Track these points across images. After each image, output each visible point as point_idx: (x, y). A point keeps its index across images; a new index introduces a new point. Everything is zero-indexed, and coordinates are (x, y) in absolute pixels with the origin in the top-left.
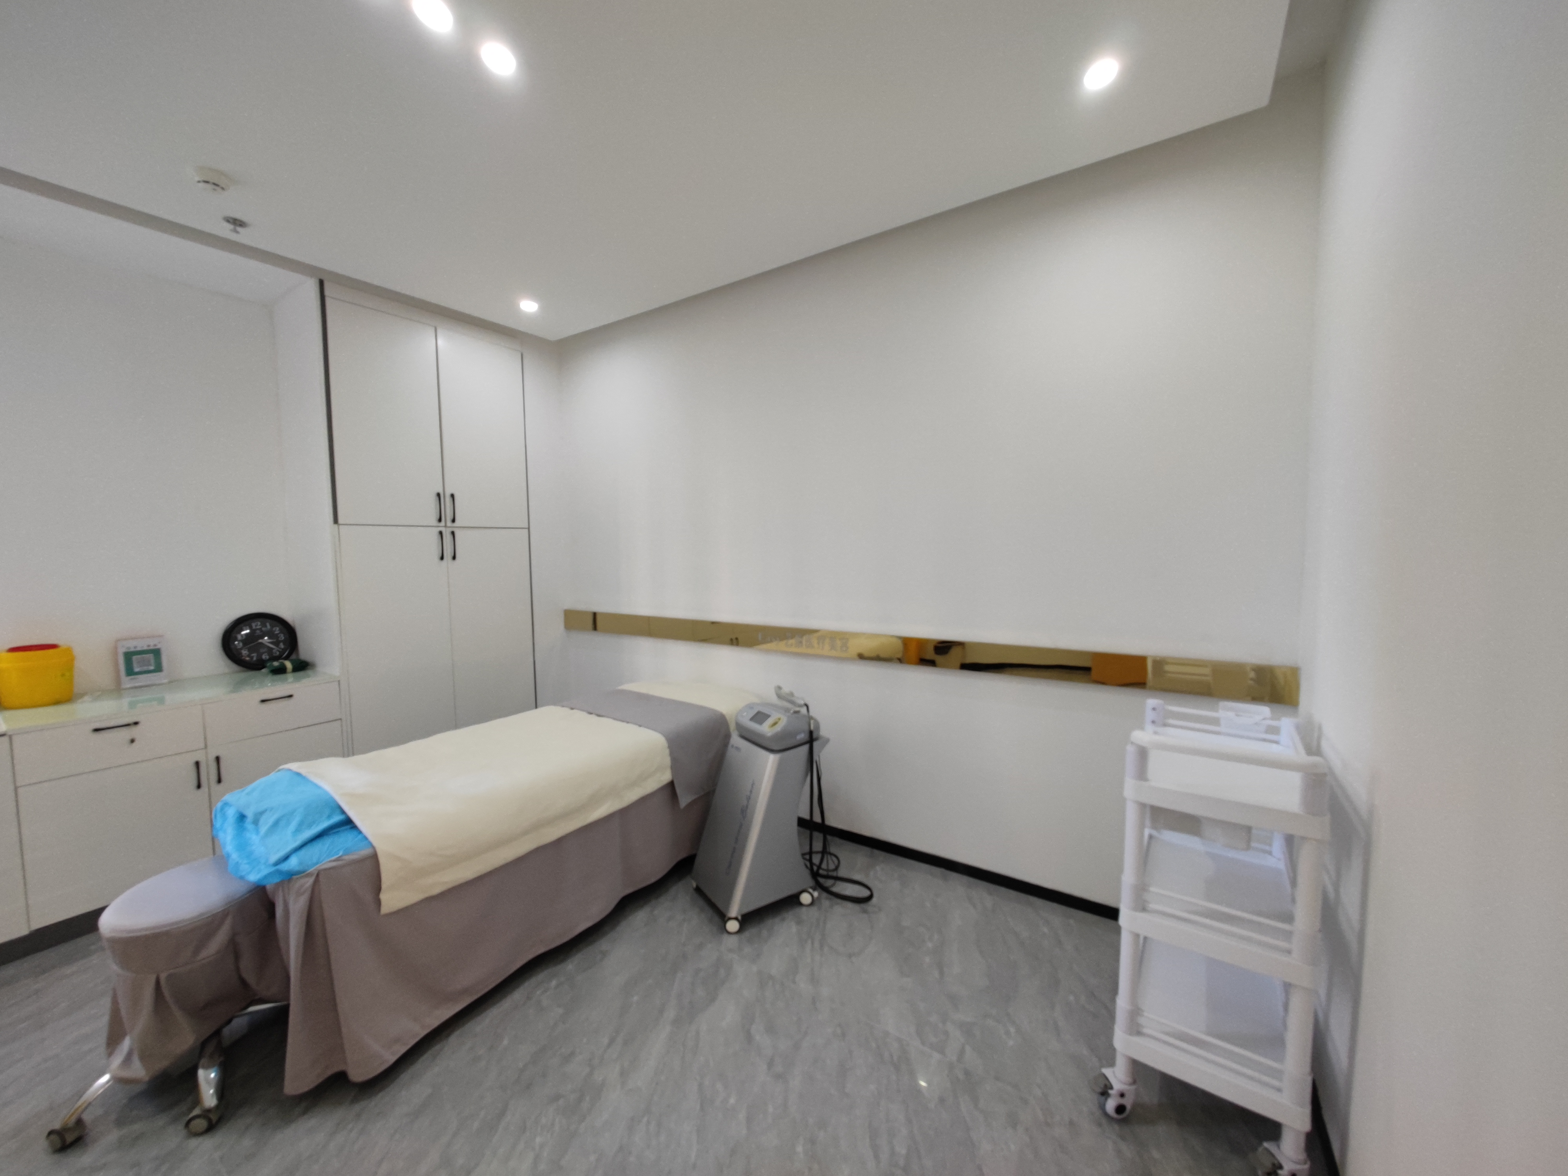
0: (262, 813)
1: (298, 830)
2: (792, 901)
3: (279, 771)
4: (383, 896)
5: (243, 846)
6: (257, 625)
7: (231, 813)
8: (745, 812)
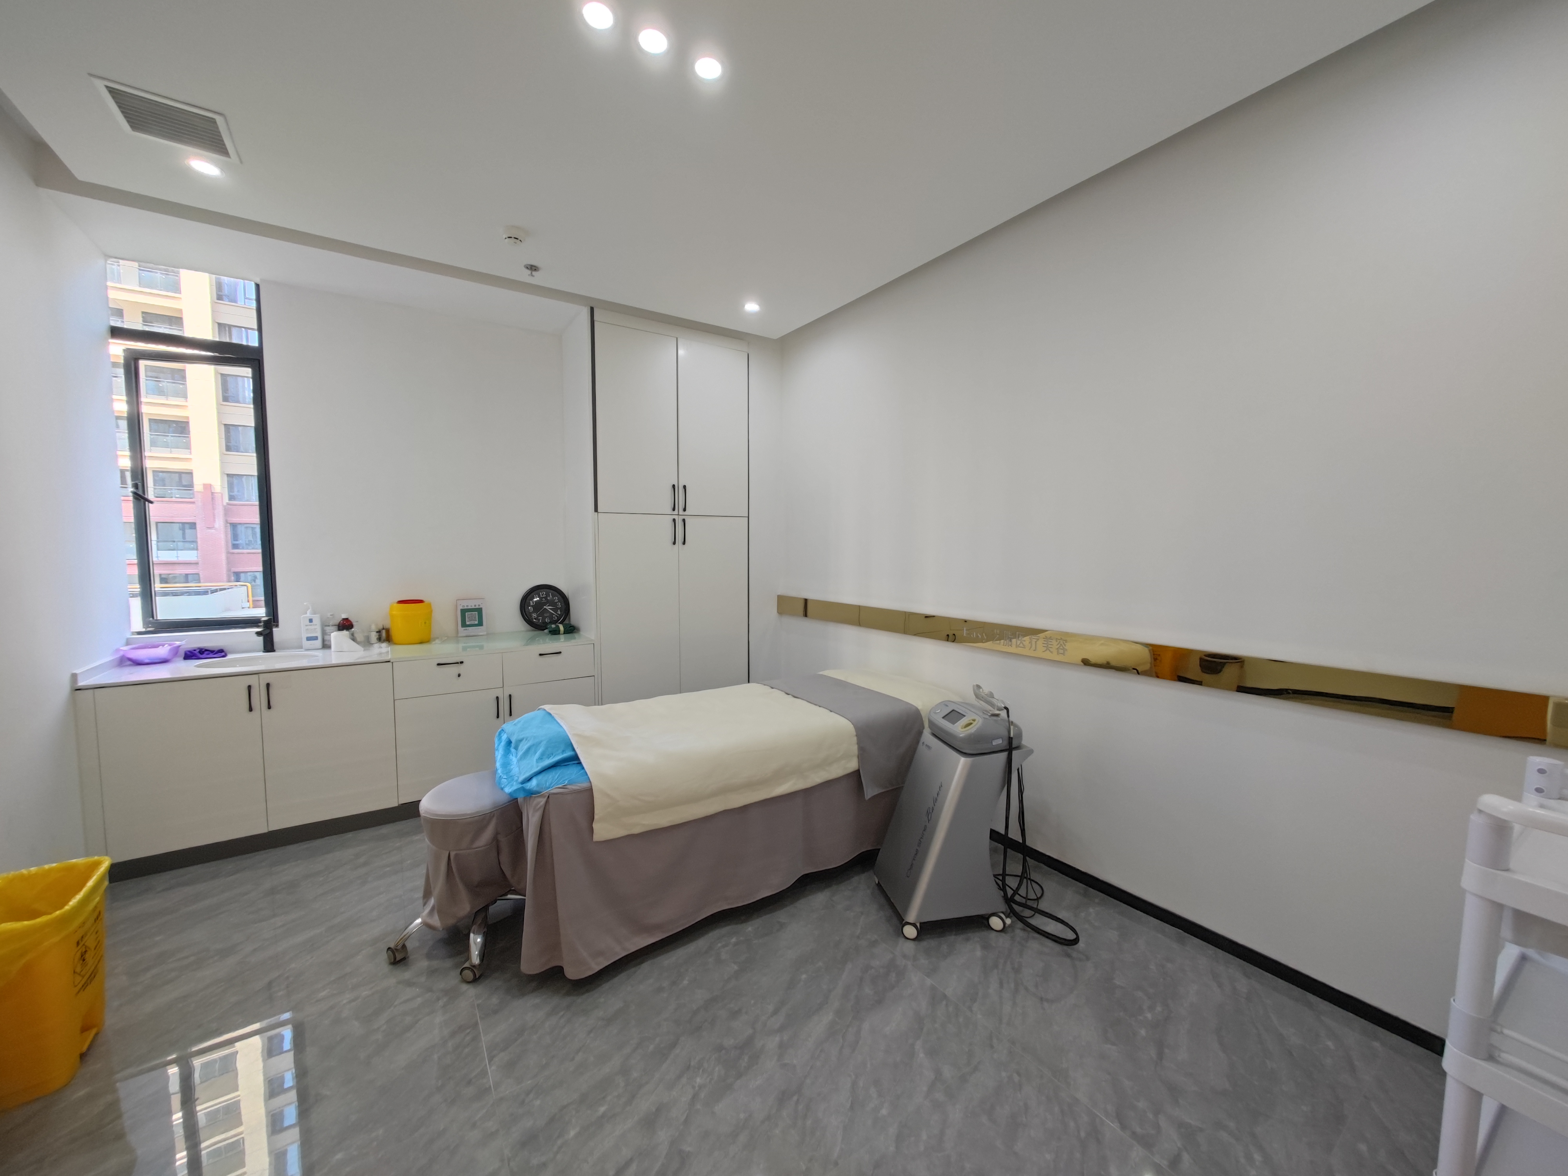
0: (521, 741)
1: (541, 759)
2: (980, 922)
3: (539, 709)
4: (595, 826)
5: (506, 765)
6: (543, 593)
7: (504, 737)
8: (931, 815)
